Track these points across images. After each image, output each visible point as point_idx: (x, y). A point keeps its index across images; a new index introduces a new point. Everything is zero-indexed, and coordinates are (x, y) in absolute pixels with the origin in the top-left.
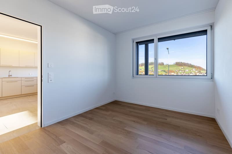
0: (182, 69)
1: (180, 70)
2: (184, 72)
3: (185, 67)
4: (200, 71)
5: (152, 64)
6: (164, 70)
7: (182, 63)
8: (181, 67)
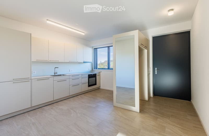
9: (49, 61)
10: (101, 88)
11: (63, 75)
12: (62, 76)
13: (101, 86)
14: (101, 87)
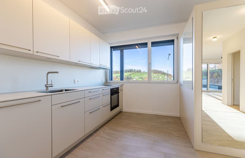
0: (156, 76)
1: (155, 77)
2: (158, 79)
3: (159, 74)
4: (171, 78)
5: (130, 71)
6: (142, 77)
7: (156, 70)
8: (155, 74)
9: (35, 53)
10: (123, 111)
11: (66, 90)
12: (64, 92)
13: (124, 108)
14: (125, 110)
